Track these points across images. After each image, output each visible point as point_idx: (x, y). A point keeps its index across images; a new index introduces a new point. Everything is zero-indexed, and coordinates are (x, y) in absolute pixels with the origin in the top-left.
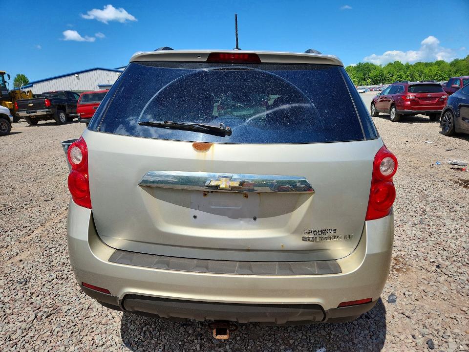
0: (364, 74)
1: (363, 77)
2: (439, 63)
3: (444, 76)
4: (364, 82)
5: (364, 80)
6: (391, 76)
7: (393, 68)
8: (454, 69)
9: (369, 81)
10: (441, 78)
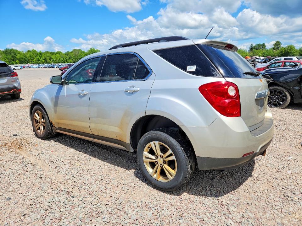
0: (13, 57)
1: (12, 58)
2: (59, 53)
3: (64, 60)
4: (14, 62)
5: (14, 61)
6: (32, 59)
7: (32, 54)
8: (68, 57)
9: (17, 61)
10: (62, 61)
